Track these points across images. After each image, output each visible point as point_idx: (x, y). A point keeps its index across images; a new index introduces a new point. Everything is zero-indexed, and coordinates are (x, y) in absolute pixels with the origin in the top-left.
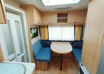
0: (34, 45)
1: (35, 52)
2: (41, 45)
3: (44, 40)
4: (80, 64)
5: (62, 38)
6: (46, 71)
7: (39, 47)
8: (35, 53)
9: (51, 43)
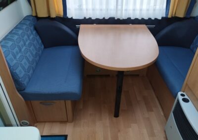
0: (10, 43)
1: (20, 68)
2: (38, 37)
3: (49, 18)
4: (180, 98)
5: (119, 7)
6: (68, 124)
7: (32, 47)
8: (21, 73)
9: (78, 29)
